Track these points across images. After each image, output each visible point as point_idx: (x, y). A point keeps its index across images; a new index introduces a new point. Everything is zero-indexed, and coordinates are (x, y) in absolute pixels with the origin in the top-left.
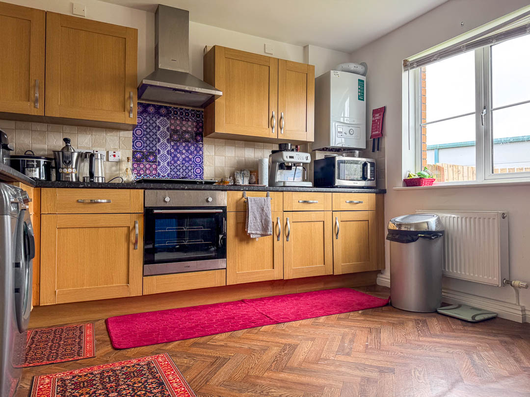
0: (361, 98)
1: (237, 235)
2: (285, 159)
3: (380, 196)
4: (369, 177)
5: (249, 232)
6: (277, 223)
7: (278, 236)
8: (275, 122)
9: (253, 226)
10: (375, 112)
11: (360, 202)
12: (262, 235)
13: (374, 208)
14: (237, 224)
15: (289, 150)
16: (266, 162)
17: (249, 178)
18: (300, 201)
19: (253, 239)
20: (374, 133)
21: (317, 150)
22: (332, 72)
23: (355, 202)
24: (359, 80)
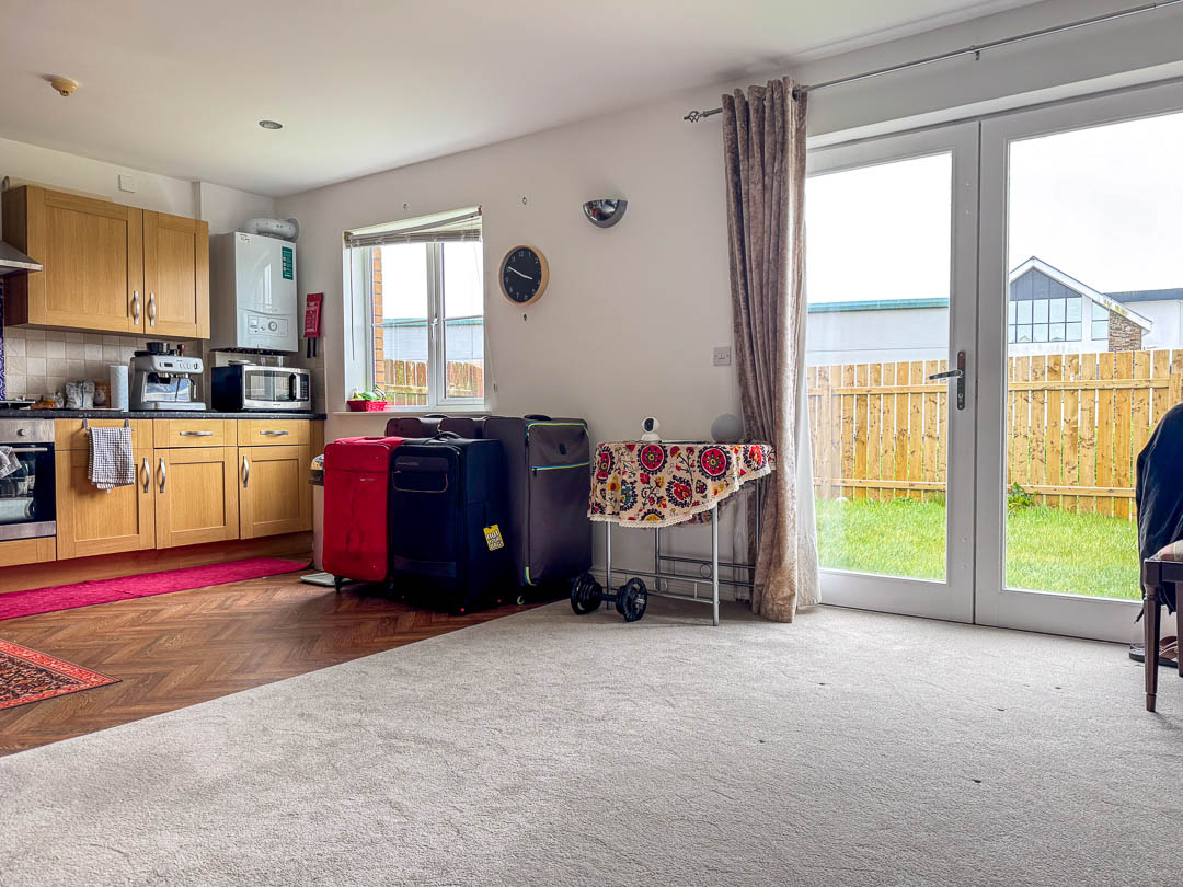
0: (287, 274)
1: (73, 485)
2: (158, 368)
3: (318, 423)
4: (298, 396)
5: (94, 480)
6: (144, 466)
7: (146, 486)
8: (138, 307)
9: (102, 472)
10: (311, 298)
11: (284, 433)
12: (117, 485)
13: (307, 441)
14: (73, 469)
15: (165, 354)
16: (123, 373)
17: (93, 395)
18: (183, 433)
19: (103, 491)
20: (308, 330)
21: (221, 350)
22: (237, 234)
23: (277, 432)
24: (284, 249)
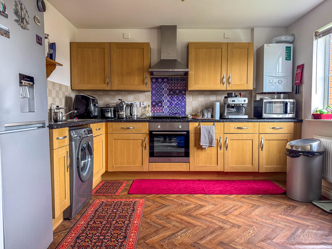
0: (288, 58)
1: (195, 145)
2: (229, 102)
3: (298, 124)
4: (289, 112)
5: (201, 144)
6: (220, 140)
7: (221, 147)
8: (225, 80)
9: (204, 142)
10: (298, 67)
11: (280, 128)
12: (209, 147)
13: (292, 131)
14: (195, 140)
15: (234, 97)
16: (218, 105)
18: (236, 128)
19: (205, 148)
20: (296, 82)
21: (258, 94)
22: (265, 45)
23: (278, 128)
24: (286, 47)
